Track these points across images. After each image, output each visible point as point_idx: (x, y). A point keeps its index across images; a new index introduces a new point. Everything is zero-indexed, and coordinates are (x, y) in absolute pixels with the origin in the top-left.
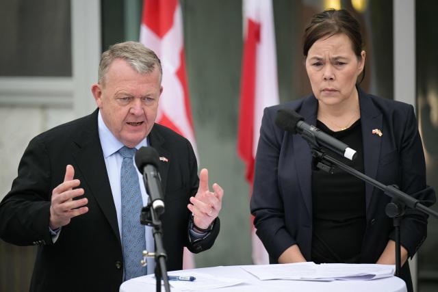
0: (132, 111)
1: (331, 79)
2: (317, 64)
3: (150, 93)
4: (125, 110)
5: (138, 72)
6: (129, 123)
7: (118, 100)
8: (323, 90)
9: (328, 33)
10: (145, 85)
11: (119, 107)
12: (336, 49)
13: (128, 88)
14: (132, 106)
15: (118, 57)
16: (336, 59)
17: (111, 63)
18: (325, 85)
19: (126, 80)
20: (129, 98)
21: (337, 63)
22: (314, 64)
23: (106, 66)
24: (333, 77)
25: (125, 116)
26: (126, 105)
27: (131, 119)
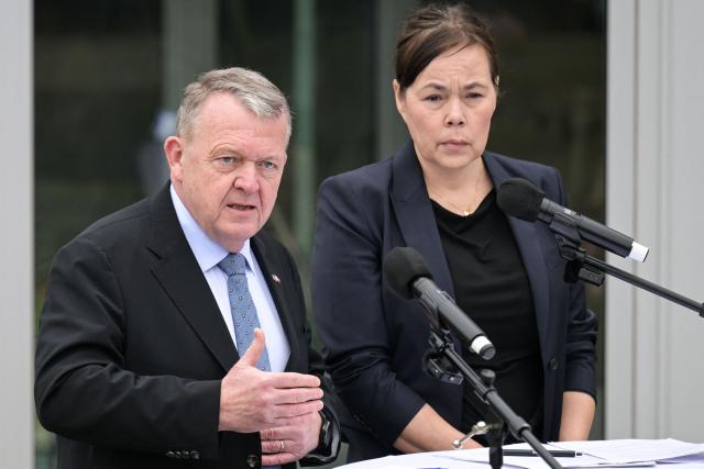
0: (239, 183)
1: (461, 123)
2: (433, 98)
3: (273, 154)
4: (225, 181)
5: (255, 114)
6: (230, 206)
7: (216, 163)
8: (444, 143)
9: (454, 45)
10: (266, 140)
11: (217, 174)
12: (469, 71)
13: (235, 141)
14: (239, 174)
15: (217, 89)
16: (470, 87)
17: (204, 100)
18: (447, 133)
19: (232, 129)
20: (235, 159)
21: (471, 94)
22: (428, 98)
23: (196, 105)
24: (463, 120)
25: (225, 191)
26: (229, 172)
27: (236, 198)
